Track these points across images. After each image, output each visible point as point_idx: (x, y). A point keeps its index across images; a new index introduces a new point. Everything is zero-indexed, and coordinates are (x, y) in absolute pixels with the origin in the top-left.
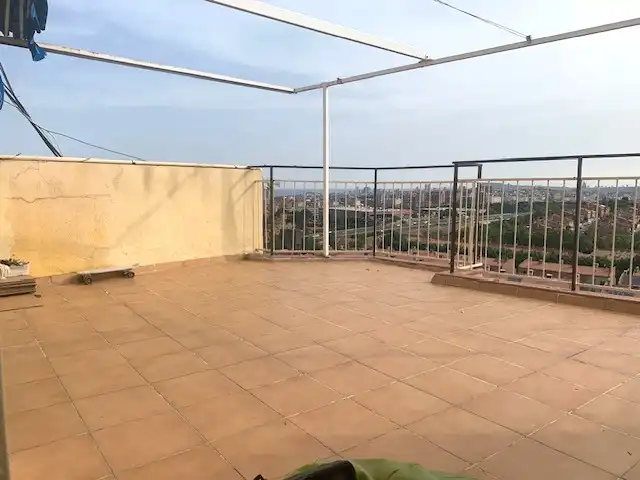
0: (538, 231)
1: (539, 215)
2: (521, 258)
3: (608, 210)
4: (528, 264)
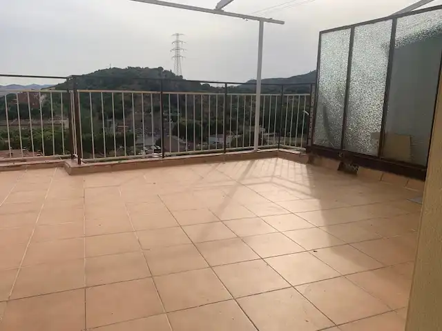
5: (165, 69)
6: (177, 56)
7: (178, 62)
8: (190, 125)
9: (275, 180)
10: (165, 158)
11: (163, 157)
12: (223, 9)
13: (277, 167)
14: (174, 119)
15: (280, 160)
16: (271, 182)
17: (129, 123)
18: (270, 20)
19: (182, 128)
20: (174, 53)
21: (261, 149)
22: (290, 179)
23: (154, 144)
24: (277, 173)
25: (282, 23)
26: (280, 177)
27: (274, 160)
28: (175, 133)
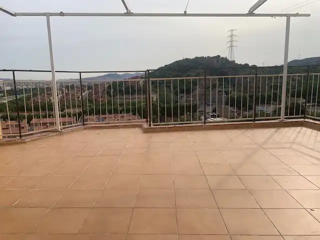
0: (36, 103)
1: (35, 95)
2: (30, 119)
3: (67, 90)
4: (34, 121)
5: (221, 56)
6: (232, 46)
7: (232, 51)
8: (239, 97)
9: (295, 146)
10: (207, 124)
11: (205, 123)
12: (254, 12)
13: (299, 135)
14: (227, 93)
15: (304, 129)
16: (290, 148)
17: (194, 96)
18: (297, 15)
19: (233, 99)
20: (229, 45)
21: (287, 118)
22: (309, 146)
23: (211, 111)
24: (298, 140)
25: (309, 15)
26: (299, 144)
27: (298, 129)
28: (227, 104)
